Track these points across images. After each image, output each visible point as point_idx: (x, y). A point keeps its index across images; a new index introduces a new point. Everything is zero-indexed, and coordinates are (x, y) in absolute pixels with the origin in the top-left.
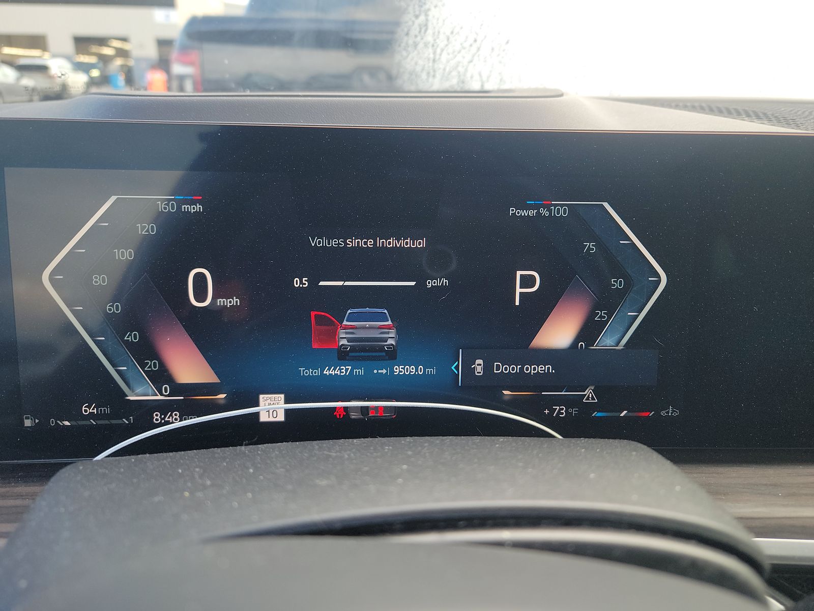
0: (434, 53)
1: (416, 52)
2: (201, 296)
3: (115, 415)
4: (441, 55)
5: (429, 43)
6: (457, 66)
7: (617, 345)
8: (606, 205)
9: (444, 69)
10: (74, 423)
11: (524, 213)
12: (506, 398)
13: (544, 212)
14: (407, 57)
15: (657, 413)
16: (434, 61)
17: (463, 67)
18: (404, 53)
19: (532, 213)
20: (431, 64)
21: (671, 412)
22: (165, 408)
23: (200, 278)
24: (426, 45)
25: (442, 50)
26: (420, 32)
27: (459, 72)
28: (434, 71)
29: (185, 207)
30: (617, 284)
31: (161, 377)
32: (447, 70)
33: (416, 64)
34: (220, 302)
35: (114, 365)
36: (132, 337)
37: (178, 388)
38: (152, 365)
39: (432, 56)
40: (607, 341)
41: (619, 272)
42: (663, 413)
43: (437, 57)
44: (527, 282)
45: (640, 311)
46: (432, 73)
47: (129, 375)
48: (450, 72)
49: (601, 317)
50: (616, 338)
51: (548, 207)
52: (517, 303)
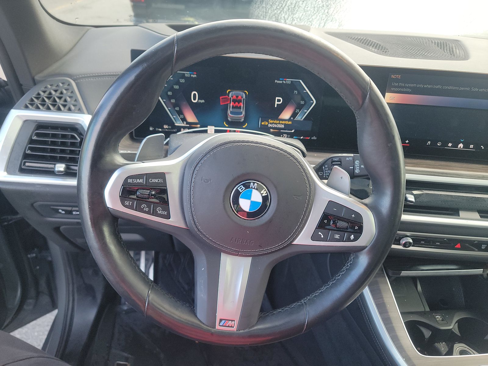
0: (266, 10)
1: (259, 10)
2: (195, 99)
3: (172, 128)
4: (268, 10)
5: (264, 7)
6: (275, 14)
7: (301, 119)
8: (301, 81)
9: (270, 15)
10: (162, 130)
11: (279, 82)
12: (271, 132)
13: (284, 82)
14: (255, 11)
15: (311, 138)
16: (266, 12)
17: (277, 15)
18: (254, 10)
19: (281, 82)
20: (264, 13)
21: (314, 138)
22: (184, 128)
23: (195, 95)
24: (263, 7)
25: (269, 9)
26: (260, 3)
27: (276, 16)
28: (266, 16)
29: (192, 75)
30: (302, 102)
31: (184, 120)
32: (271, 15)
33: (259, 13)
34: (200, 101)
35: (172, 116)
36: (177, 109)
37: (188, 123)
38: (182, 116)
39: (265, 11)
40: (299, 118)
41: (303, 99)
42: (312, 138)
43: (267, 11)
44: (279, 101)
45: (308, 110)
46: (265, 16)
47: (176, 119)
48: (272, 16)
49: (297, 111)
50: (301, 117)
51: (285, 81)
52: (276, 106)
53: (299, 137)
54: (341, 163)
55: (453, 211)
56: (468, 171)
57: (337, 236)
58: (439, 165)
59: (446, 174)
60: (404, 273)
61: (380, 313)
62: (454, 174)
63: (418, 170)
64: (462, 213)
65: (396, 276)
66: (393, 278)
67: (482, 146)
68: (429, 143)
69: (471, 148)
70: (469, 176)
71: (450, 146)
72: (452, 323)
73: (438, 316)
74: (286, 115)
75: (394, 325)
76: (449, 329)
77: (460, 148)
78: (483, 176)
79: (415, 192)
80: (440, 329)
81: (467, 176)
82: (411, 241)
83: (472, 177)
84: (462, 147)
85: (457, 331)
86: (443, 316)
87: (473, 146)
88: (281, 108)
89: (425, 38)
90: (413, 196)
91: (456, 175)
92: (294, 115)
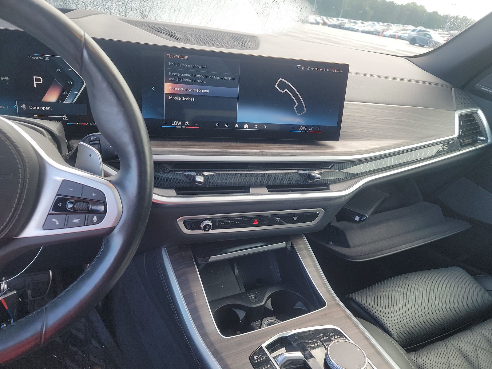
7: (72, 102)
8: (62, 58)
11: (34, 58)
12: (35, 117)
13: (41, 58)
15: (89, 124)
19: (37, 58)
21: (93, 123)
30: (69, 83)
40: (68, 101)
41: (70, 79)
42: (91, 124)
44: (38, 80)
45: (78, 92)
49: (65, 93)
50: (72, 99)
51: (42, 56)
52: (35, 87)
53: (75, 123)
54: (99, 142)
55: (244, 189)
56: (253, 149)
57: (76, 220)
58: (229, 146)
59: (233, 153)
60: (212, 258)
61: (188, 304)
62: (240, 153)
63: (206, 151)
64: (252, 190)
65: (205, 263)
66: (203, 266)
67: (264, 126)
68: (217, 125)
69: (256, 129)
70: (254, 154)
71: (237, 127)
72: (263, 299)
73: (251, 296)
74: (52, 97)
75: (200, 313)
76: (261, 306)
77: (246, 128)
78: (266, 153)
79: (206, 174)
80: (252, 308)
81: (252, 154)
82: (210, 224)
83: (257, 154)
84: (247, 128)
85: (269, 305)
86: (256, 294)
87: (256, 126)
88: (44, 89)
89: (225, 33)
90: (202, 178)
91: (242, 153)
92: (62, 97)
